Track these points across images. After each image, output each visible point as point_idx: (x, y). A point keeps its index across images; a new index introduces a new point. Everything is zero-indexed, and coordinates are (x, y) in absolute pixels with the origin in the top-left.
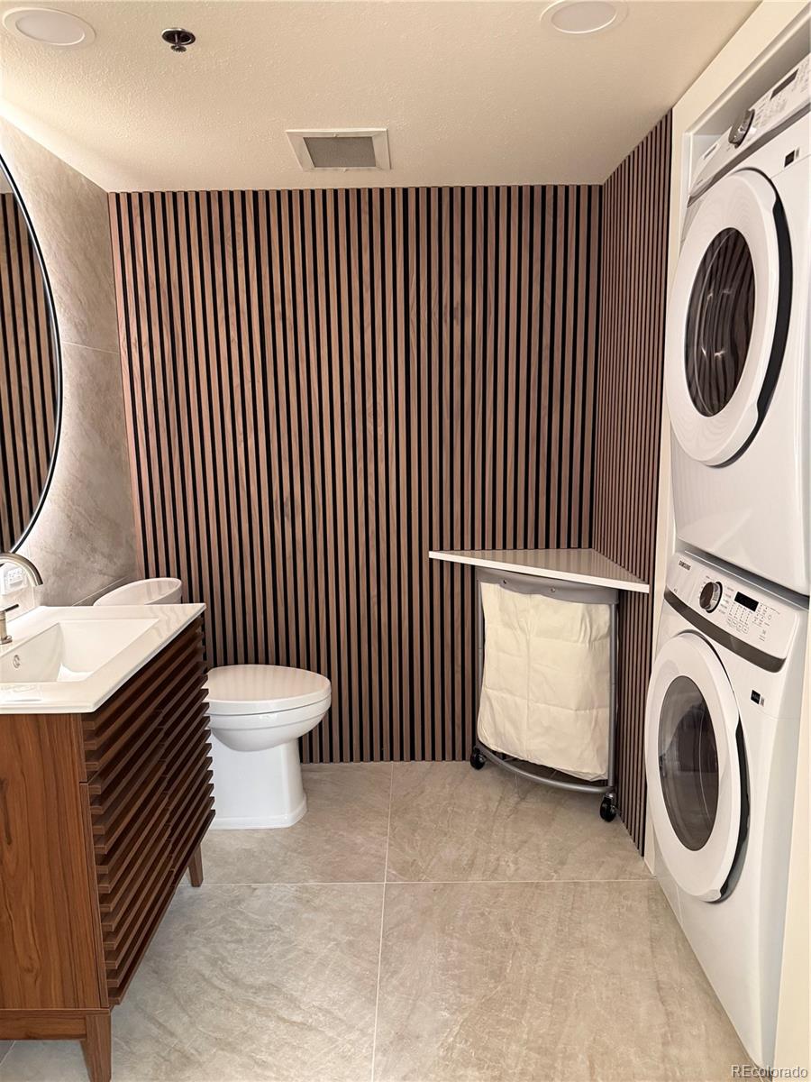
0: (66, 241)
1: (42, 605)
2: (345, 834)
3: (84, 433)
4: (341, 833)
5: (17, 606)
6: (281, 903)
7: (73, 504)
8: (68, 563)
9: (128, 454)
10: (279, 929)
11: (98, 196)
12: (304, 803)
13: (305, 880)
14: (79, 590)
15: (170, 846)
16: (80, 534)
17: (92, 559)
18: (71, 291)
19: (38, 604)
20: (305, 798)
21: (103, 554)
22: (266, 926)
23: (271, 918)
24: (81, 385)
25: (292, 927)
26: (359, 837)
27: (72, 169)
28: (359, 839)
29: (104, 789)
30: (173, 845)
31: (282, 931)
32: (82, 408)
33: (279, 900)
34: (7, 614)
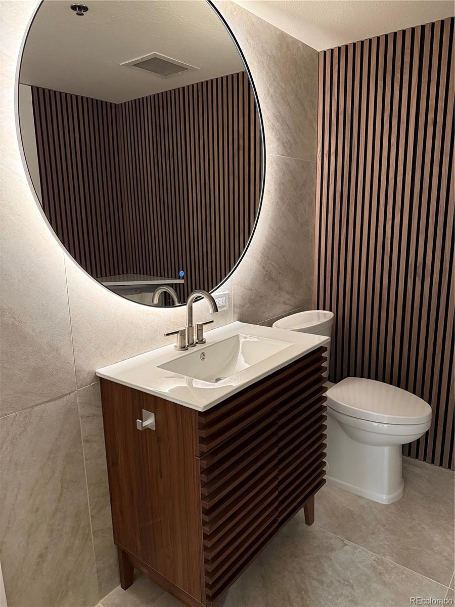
0: (282, 87)
1: (238, 320)
2: (427, 528)
3: (281, 214)
4: (424, 526)
5: (213, 321)
6: (359, 565)
7: (268, 260)
8: (260, 296)
9: (314, 228)
10: (352, 587)
11: (311, 55)
12: (401, 490)
13: (385, 556)
14: (266, 313)
15: (277, 503)
16: (271, 279)
17: (278, 294)
18: (282, 119)
19: (236, 319)
20: (403, 486)
21: (287, 292)
22: (343, 579)
23: (349, 574)
24: (283, 183)
25: (362, 590)
26: (437, 535)
27: (291, 37)
28: (437, 538)
29: (209, 466)
30: (279, 503)
31: (353, 589)
32: (282, 199)
33: (360, 562)
34: (204, 326)
